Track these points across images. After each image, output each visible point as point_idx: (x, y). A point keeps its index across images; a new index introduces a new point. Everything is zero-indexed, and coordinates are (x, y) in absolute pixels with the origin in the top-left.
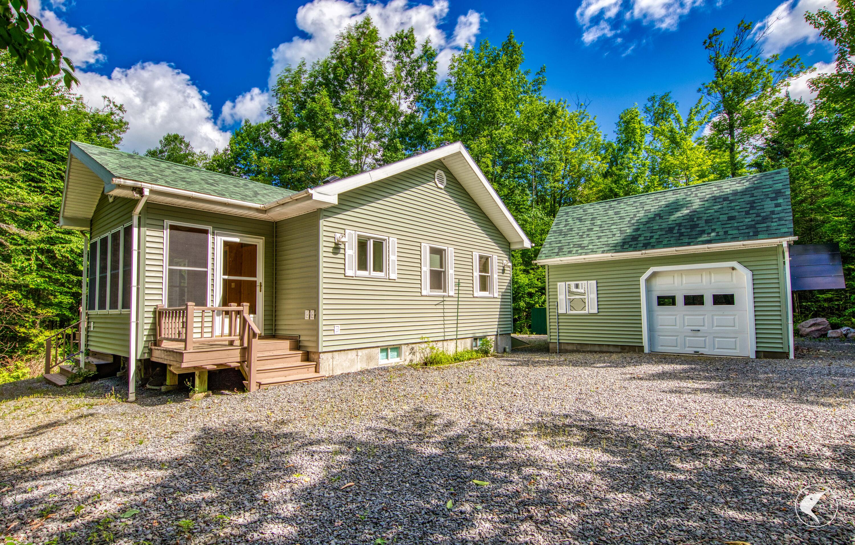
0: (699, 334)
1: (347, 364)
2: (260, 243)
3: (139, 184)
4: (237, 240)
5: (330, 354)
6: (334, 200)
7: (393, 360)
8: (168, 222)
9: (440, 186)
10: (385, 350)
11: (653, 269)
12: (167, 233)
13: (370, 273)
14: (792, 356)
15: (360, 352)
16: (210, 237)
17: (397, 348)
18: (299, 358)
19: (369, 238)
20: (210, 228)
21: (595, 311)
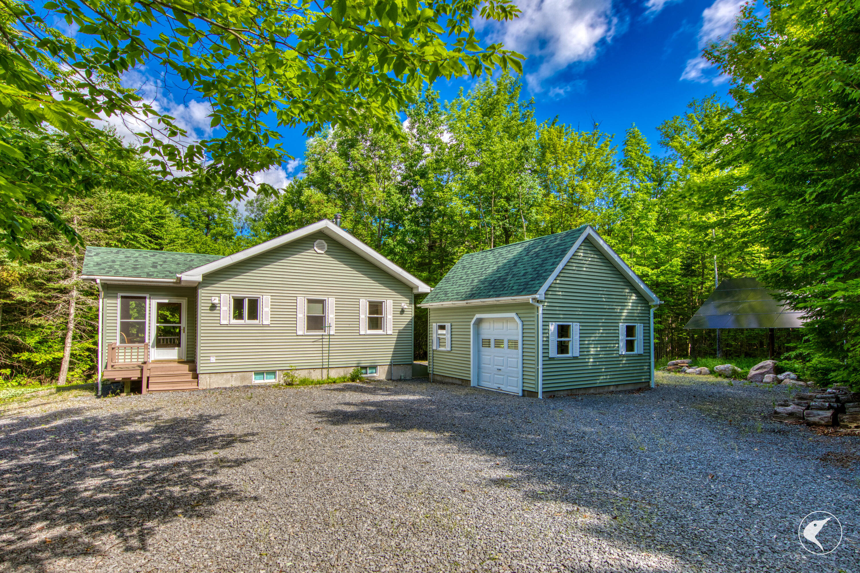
0: (500, 372)
1: (223, 381)
2: (184, 302)
3: (93, 277)
4: (166, 301)
5: (208, 375)
6: (200, 279)
7: (270, 380)
8: (120, 294)
9: (319, 251)
10: (257, 373)
11: (478, 316)
12: (119, 301)
13: (246, 321)
14: (540, 396)
15: (234, 375)
16: (148, 301)
17: (273, 373)
18: (191, 376)
19: (245, 297)
20: (148, 296)
21: (449, 349)
